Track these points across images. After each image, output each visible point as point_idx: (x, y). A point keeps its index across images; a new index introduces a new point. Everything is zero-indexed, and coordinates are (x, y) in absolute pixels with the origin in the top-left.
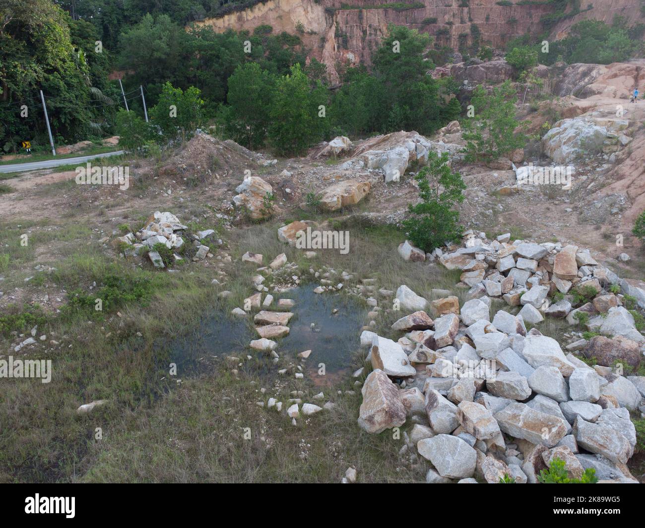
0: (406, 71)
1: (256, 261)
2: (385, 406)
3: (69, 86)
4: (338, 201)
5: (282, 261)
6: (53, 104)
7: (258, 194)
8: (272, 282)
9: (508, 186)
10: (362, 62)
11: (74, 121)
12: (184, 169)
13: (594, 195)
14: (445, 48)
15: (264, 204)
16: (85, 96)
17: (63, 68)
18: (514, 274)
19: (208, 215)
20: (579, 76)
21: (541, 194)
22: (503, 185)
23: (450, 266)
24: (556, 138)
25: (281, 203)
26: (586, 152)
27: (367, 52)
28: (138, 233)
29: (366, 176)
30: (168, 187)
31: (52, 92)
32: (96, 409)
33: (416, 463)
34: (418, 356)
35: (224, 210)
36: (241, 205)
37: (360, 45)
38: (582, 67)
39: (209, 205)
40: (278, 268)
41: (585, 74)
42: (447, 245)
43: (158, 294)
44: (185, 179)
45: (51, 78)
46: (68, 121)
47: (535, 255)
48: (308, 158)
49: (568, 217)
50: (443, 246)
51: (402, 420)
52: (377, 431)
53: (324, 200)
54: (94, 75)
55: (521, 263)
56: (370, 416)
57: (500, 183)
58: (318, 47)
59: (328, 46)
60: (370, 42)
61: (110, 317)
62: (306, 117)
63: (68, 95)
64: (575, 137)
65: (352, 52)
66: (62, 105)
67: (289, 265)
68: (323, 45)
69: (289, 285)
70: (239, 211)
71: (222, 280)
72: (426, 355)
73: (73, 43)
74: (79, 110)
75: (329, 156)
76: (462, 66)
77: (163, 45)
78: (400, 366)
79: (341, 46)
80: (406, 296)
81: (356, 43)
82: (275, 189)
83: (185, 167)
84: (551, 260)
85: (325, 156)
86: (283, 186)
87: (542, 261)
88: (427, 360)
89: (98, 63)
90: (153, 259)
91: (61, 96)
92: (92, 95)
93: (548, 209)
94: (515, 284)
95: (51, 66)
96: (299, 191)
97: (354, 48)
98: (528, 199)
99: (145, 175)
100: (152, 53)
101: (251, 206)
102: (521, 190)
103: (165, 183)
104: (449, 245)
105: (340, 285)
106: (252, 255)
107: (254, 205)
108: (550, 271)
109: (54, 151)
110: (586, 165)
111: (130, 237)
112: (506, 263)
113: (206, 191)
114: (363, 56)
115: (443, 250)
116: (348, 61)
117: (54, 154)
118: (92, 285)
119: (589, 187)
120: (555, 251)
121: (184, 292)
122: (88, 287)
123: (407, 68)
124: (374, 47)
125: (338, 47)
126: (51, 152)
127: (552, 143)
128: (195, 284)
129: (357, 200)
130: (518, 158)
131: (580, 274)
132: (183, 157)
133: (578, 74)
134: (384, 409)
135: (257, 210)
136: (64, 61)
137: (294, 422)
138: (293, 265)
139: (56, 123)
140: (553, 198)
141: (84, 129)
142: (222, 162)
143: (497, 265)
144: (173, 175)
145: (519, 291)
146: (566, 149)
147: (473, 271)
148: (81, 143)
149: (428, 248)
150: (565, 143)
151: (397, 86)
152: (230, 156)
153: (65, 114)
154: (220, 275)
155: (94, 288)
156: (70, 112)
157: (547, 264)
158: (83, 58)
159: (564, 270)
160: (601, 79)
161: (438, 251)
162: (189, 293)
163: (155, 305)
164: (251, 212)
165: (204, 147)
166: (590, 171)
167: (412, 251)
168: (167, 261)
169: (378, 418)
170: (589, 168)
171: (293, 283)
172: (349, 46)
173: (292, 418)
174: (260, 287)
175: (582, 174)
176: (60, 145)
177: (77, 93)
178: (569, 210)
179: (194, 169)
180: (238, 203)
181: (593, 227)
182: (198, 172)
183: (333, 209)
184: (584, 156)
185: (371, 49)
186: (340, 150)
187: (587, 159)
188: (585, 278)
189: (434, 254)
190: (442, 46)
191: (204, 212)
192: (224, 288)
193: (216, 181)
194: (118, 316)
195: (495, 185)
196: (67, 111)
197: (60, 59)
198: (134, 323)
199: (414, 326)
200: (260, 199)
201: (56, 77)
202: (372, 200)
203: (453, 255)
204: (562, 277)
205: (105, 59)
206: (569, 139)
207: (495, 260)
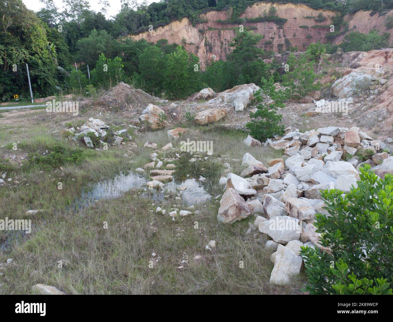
0: (247, 55)
1: (153, 147)
2: (236, 202)
3: (44, 63)
4: (206, 118)
5: (170, 147)
6: (34, 73)
7: (155, 115)
8: (163, 157)
9: (312, 111)
10: (220, 60)
11: (46, 84)
12: (110, 102)
13: (366, 112)
14: (269, 52)
15: (160, 120)
16: (53, 70)
17: (41, 53)
18: (319, 146)
19: (124, 125)
20: (351, 58)
21: (333, 115)
22: (308, 110)
23: (276, 148)
24: (340, 85)
25: (170, 121)
26: (359, 90)
27: (223, 54)
28: (78, 128)
29: (223, 106)
30: (99, 111)
31: (33, 66)
32: (39, 213)
33: (258, 238)
34: (258, 181)
35: (134, 123)
36: (145, 121)
37: (220, 50)
38: (353, 54)
39: (125, 120)
40: (167, 150)
41: (355, 57)
42: (275, 137)
43: (88, 159)
44: (111, 107)
45: (34, 58)
46: (42, 84)
47: (332, 133)
48: (187, 100)
49: (351, 125)
50: (272, 138)
51: (247, 212)
52: (230, 222)
53: (197, 118)
54: (60, 59)
55: (323, 139)
56: (225, 211)
57: (307, 110)
58: (195, 51)
59: (201, 51)
60: (226, 49)
61: (55, 169)
62: (186, 75)
63: (43, 68)
64: (352, 82)
65: (215, 54)
66: (39, 74)
67: (173, 149)
68: (197, 50)
69: (174, 158)
70: (143, 124)
71: (130, 155)
72: (263, 181)
73: (48, 40)
74: (50, 78)
75: (201, 99)
76: (280, 56)
77: (102, 46)
78: (246, 188)
79: (208, 51)
80: (249, 159)
81: (217, 49)
82: (167, 114)
83: (111, 100)
84: (342, 136)
85: (198, 99)
86: (171, 112)
87: (337, 138)
88: (264, 184)
89: (63, 53)
90: (86, 142)
91: (39, 69)
92: (58, 70)
93: (338, 122)
94: (320, 152)
95: (34, 51)
96: (181, 115)
97: (216, 52)
98: (325, 118)
99: (86, 104)
100: (96, 51)
101: (151, 121)
102: (320, 113)
103: (98, 110)
104: (276, 137)
105: (206, 158)
106: (150, 143)
107: (153, 120)
108: (342, 144)
109: (32, 100)
110: (359, 97)
111: (72, 130)
112: (314, 139)
113: (123, 114)
114: (221, 57)
115: (272, 140)
116: (212, 60)
117: (33, 102)
118: (45, 152)
119: (363, 109)
120: (345, 131)
121: (105, 159)
122: (43, 153)
123: (247, 53)
124: (228, 52)
125: (207, 52)
126: (31, 101)
127: (338, 88)
128: (112, 156)
129: (218, 119)
130: (317, 97)
131: (362, 144)
132: (110, 95)
133: (350, 57)
134: (235, 205)
135: (155, 123)
136: (42, 49)
137: (173, 219)
138: (177, 149)
139: (35, 85)
140: (340, 117)
141: (52, 89)
142: (134, 98)
143: (308, 142)
144: (103, 105)
145: (323, 155)
146: (346, 90)
147: (292, 147)
148: (50, 97)
149: (263, 139)
150: (345, 86)
151: (242, 64)
152: (139, 96)
153: (41, 79)
154: (130, 152)
155: (46, 154)
156: (43, 78)
157: (340, 140)
158: (53, 49)
159: (351, 140)
160: (365, 59)
161: (269, 141)
162: (108, 160)
163: (85, 165)
164: (151, 124)
165: (123, 90)
166: (362, 100)
167: (252, 140)
168: (95, 144)
169: (231, 212)
170: (362, 99)
171: (176, 157)
172: (213, 51)
173: (172, 217)
174: (154, 159)
175: (358, 102)
176: (37, 97)
177: (49, 68)
178: (351, 121)
179: (116, 102)
180: (143, 119)
181: (367, 129)
182: (119, 104)
183: (203, 124)
184: (358, 93)
185: (226, 53)
186: (207, 95)
187: (360, 94)
188: (366, 146)
189: (267, 142)
190: (268, 51)
191: (122, 123)
192: (132, 159)
193: (130, 109)
194: (60, 169)
195: (304, 111)
196: (42, 77)
197: (40, 48)
198: (70, 174)
199: (255, 171)
200: (156, 117)
201: (36, 57)
202: (227, 120)
203: (279, 141)
204: (351, 145)
205: (67, 51)
206: (348, 83)
207: (306, 139)
